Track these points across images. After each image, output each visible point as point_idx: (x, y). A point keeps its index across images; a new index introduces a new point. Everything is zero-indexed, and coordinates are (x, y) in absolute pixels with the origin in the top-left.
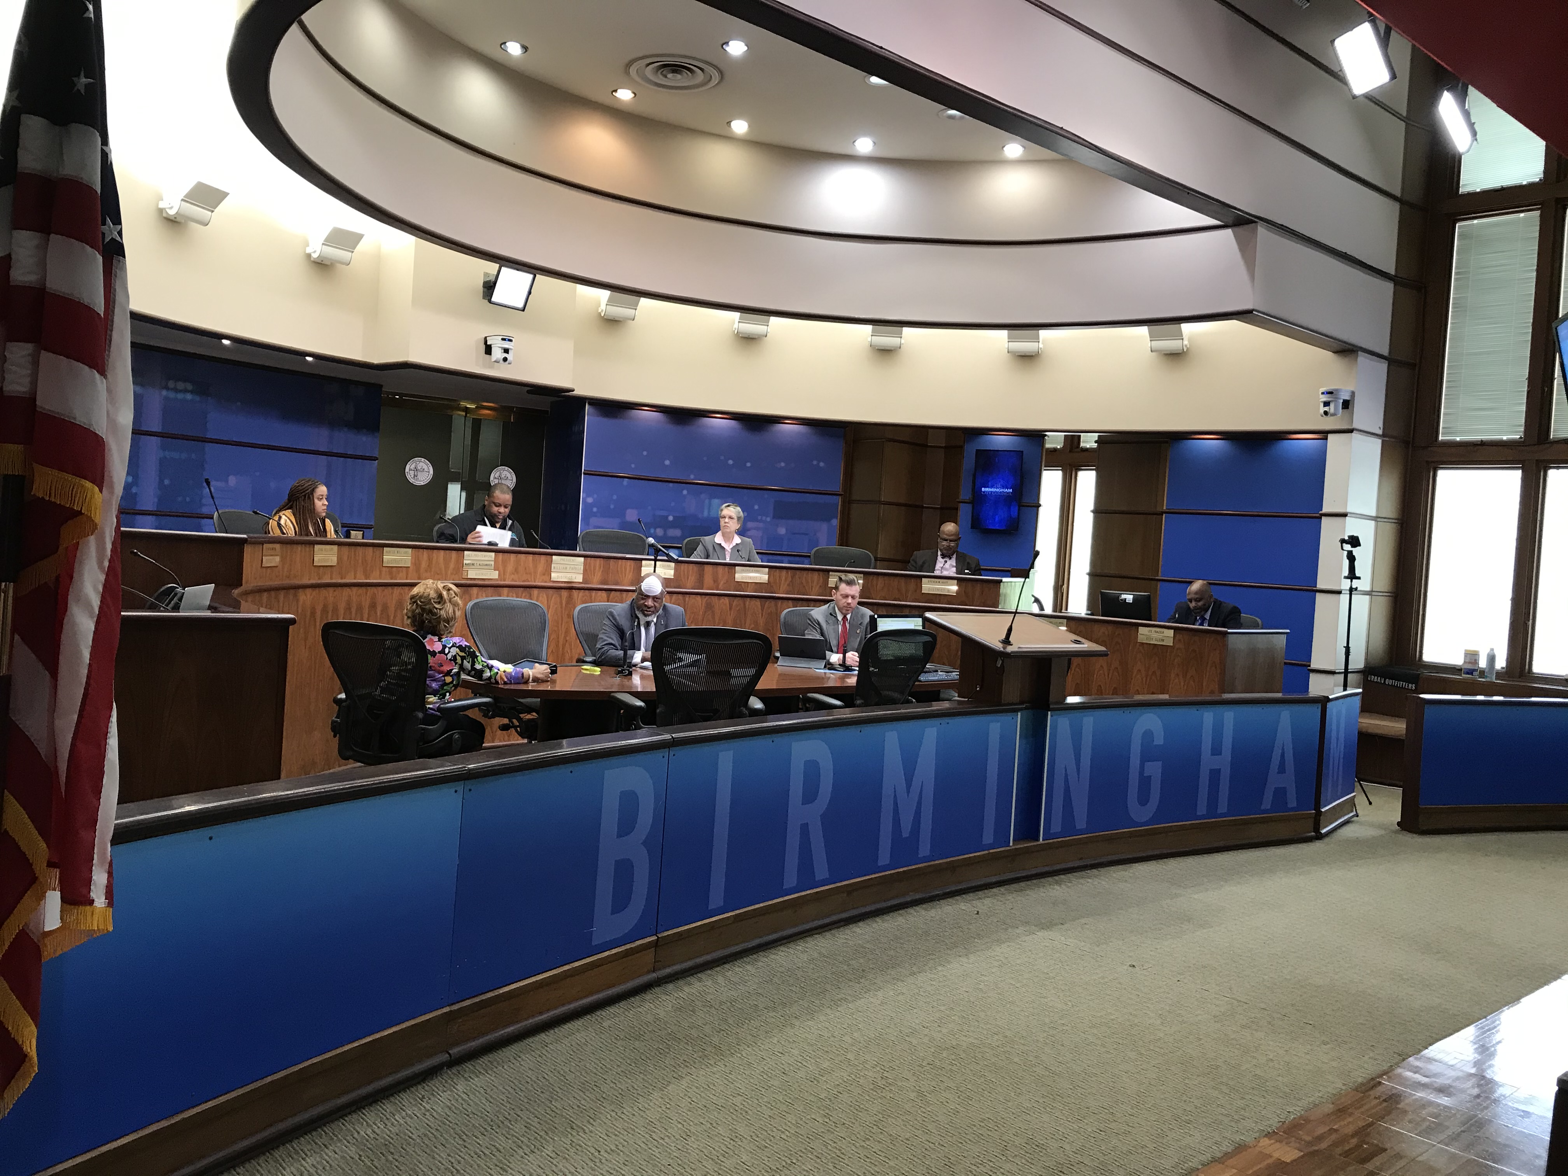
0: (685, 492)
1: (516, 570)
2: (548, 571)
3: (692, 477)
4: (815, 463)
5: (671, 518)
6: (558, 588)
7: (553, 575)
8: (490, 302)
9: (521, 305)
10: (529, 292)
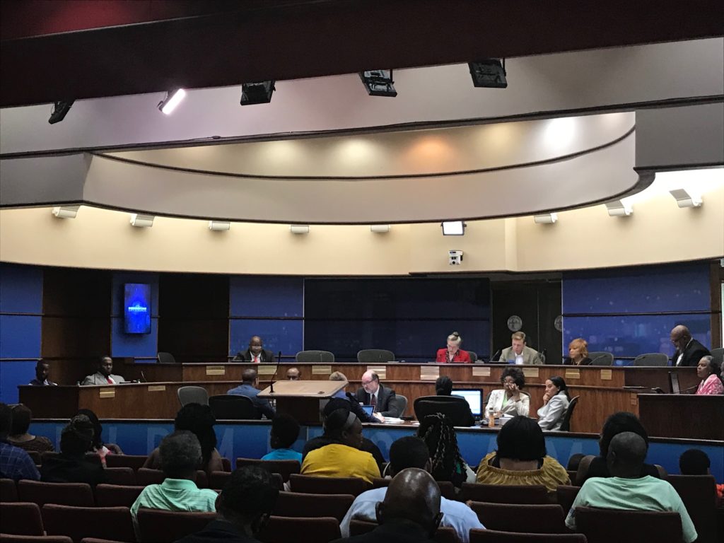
3: (626, 311)
4: (695, 291)
8: (444, 235)
9: (461, 233)
10: (464, 226)
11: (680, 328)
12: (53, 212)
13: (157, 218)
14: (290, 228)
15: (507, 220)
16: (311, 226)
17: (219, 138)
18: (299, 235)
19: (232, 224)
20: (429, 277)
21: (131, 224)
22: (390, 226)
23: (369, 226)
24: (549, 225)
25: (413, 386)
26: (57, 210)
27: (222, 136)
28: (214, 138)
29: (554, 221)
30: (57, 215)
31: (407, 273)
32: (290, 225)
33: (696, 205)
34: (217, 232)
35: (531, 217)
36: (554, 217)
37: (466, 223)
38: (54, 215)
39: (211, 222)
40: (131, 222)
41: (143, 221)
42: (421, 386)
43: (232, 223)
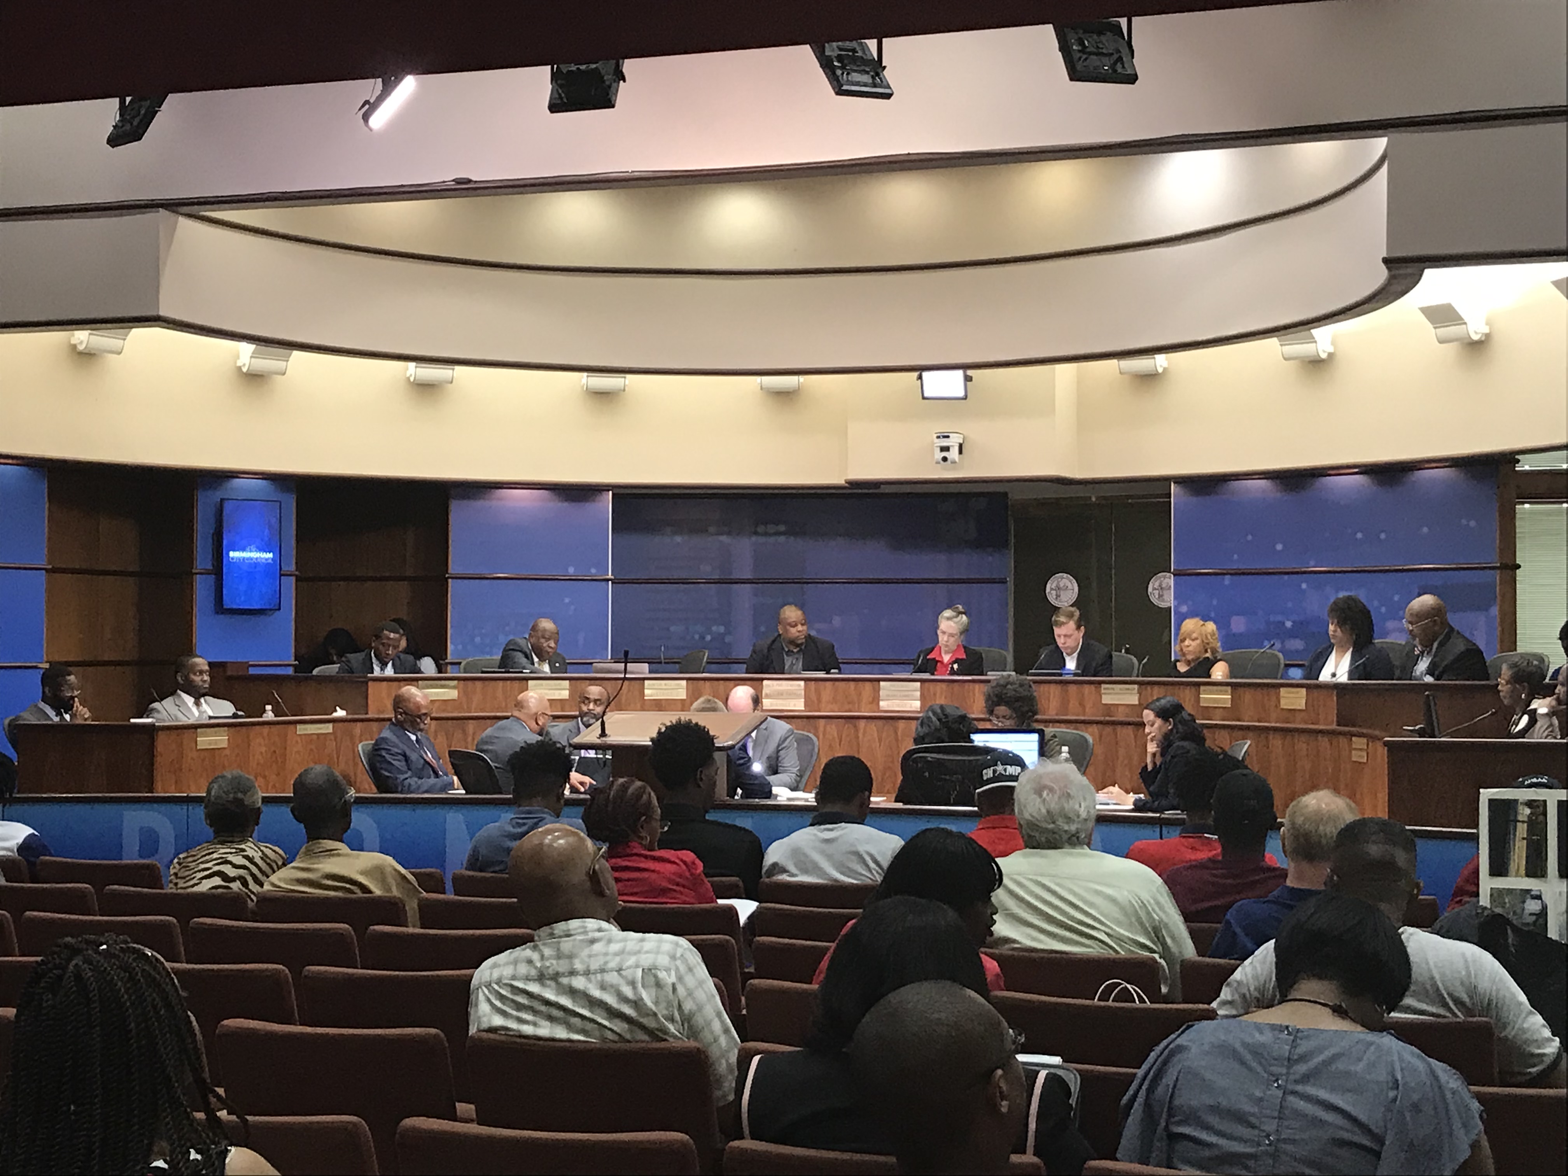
0: (1304, 586)
1: (835, 700)
2: (876, 699)
3: (1312, 563)
4: (1464, 522)
5: (1289, 624)
6: (892, 719)
7: (882, 703)
8: (924, 398)
9: (961, 394)
10: (968, 379)
11: (1427, 600)
12: (73, 342)
13: (296, 354)
14: (584, 381)
15: (1060, 368)
16: (629, 377)
17: (469, 181)
18: (602, 396)
19: (460, 371)
20: (885, 489)
21: (239, 369)
22: (802, 379)
23: (758, 379)
24: (1150, 378)
25: (862, 724)
26: (81, 337)
27: (474, 179)
28: (458, 181)
29: (1160, 370)
30: (81, 348)
31: (841, 481)
32: (585, 374)
33: (1476, 337)
34: (425, 388)
35: (1114, 362)
36: (1161, 361)
37: (970, 372)
38: (74, 347)
39: (412, 365)
40: (239, 364)
41: (268, 363)
42: (880, 723)
43: (459, 369)
